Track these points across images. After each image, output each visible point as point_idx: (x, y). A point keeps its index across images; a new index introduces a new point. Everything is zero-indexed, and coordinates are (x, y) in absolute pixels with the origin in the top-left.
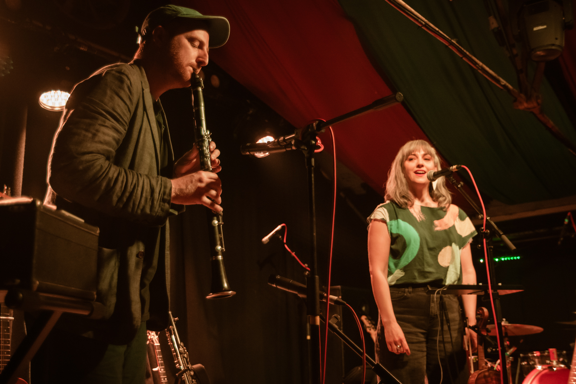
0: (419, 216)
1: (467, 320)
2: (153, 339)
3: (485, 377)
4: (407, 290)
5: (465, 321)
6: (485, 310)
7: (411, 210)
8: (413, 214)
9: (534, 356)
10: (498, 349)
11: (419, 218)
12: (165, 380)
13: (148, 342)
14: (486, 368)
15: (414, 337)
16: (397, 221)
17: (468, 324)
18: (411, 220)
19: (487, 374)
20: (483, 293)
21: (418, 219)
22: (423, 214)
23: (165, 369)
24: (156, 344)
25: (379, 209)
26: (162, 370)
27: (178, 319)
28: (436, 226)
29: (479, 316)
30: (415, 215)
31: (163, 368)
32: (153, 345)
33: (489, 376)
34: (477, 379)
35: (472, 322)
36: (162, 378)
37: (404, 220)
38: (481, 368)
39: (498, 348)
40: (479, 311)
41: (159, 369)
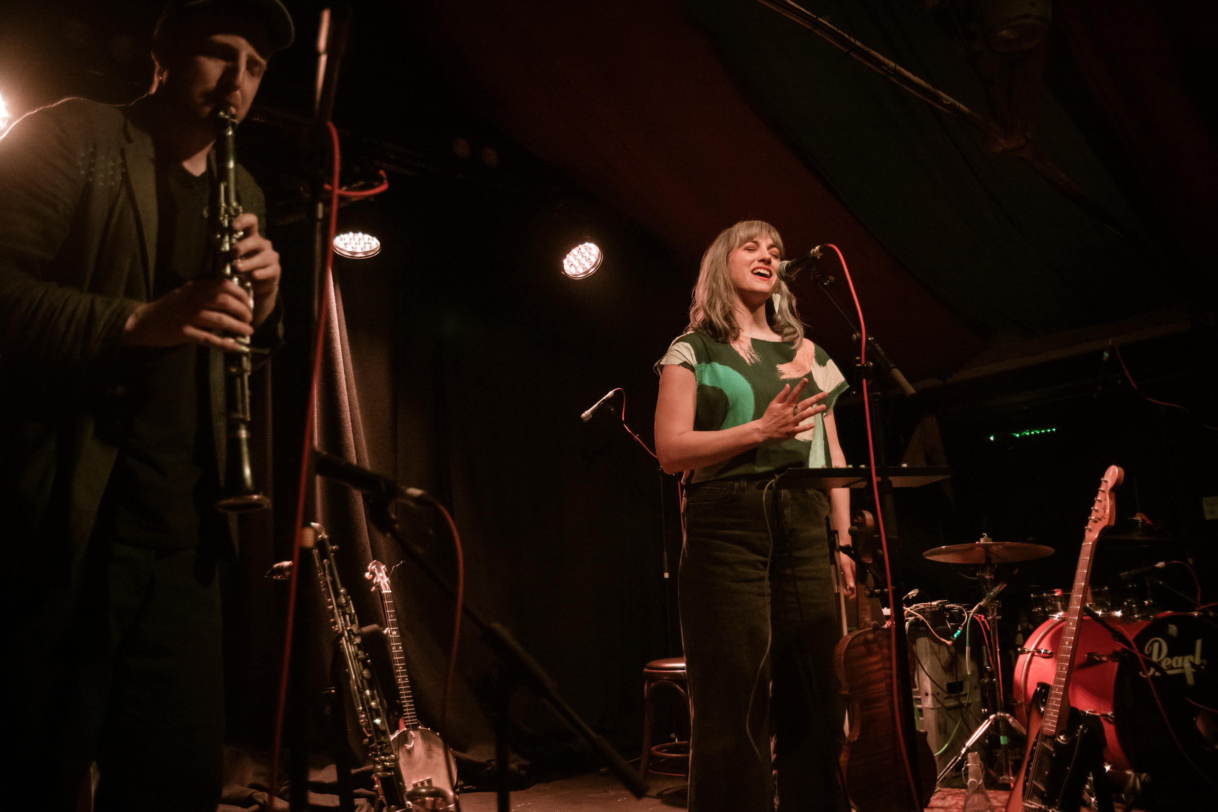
0: (749, 356)
1: (836, 536)
2: (380, 582)
3: (866, 642)
4: (736, 484)
5: (832, 538)
6: (868, 516)
7: (736, 346)
8: (738, 352)
9: (1055, 597)
10: (886, 590)
11: (749, 359)
12: (399, 650)
13: (373, 588)
14: (870, 627)
15: (751, 570)
16: (711, 366)
17: (837, 544)
18: (735, 362)
19: (871, 636)
20: (863, 485)
21: (748, 362)
22: (756, 352)
23: (400, 631)
24: (384, 592)
25: (675, 347)
26: (395, 633)
27: (338, 548)
28: (783, 374)
29: (855, 528)
30: (742, 354)
31: (395, 630)
32: (382, 596)
33: (875, 640)
34: (851, 646)
35: (845, 539)
36: (393, 646)
37: (722, 363)
38: (862, 626)
39: (887, 587)
40: (857, 519)
41: (389, 631)
